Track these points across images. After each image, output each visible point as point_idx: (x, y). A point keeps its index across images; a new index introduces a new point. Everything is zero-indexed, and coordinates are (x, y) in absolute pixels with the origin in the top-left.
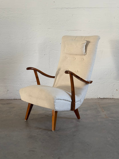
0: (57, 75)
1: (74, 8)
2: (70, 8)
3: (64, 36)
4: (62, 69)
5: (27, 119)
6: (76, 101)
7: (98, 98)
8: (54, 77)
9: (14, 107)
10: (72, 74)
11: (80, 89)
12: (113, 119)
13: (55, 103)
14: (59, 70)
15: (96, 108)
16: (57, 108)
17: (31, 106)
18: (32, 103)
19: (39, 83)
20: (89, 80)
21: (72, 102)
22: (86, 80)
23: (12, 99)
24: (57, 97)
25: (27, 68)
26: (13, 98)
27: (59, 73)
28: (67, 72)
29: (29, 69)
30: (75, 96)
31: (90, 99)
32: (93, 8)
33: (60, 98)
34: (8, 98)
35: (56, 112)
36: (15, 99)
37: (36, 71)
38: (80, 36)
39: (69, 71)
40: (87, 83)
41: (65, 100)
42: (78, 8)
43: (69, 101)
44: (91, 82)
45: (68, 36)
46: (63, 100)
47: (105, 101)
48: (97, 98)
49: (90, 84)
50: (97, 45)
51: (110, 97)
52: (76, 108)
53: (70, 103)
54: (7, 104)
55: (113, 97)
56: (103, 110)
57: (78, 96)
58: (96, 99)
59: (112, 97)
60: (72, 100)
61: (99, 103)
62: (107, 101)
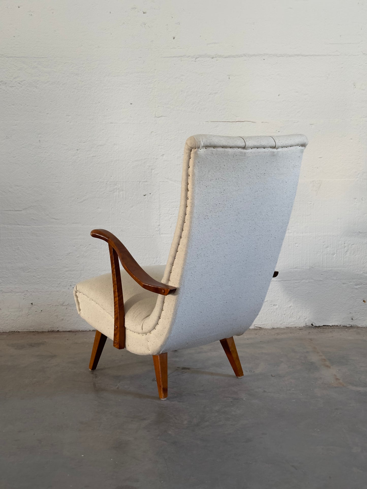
1: (234, 57)
2: (220, 56)
7: (306, 327)
9: (53, 356)
12: (361, 389)
23: (43, 332)
26: (47, 328)
31: (284, 329)
34: (32, 329)
42: (245, 55)
47: (328, 334)
48: (303, 325)
51: (343, 324)
54: (32, 345)
55: (352, 323)
56: (327, 363)
58: (301, 329)
59: (348, 323)
61: (311, 340)
62: (336, 335)
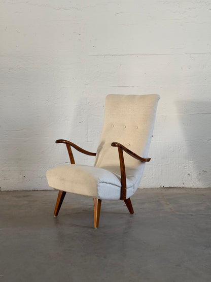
0: (99, 150)
1: (123, 55)
2: (117, 55)
3: (109, 95)
4: (106, 143)
5: (57, 214)
6: (127, 187)
7: (161, 188)
8: (94, 154)
10: (121, 148)
11: (133, 169)
12: (182, 213)
13: (98, 188)
14: (103, 143)
15: (158, 201)
16: (102, 195)
17: (63, 194)
18: (64, 190)
19: (73, 162)
20: (145, 157)
21: (122, 188)
22: (142, 157)
24: (102, 180)
25: (57, 141)
26: (32, 189)
27: (102, 148)
28: (114, 145)
29: (59, 141)
30: (127, 179)
32: (150, 55)
33: (105, 181)
35: (100, 201)
36: (35, 190)
37: (69, 144)
38: (132, 94)
39: (117, 143)
40: (143, 160)
41: (112, 184)
42: (128, 55)
43: (118, 186)
44: (149, 160)
45: (115, 95)
46: (110, 183)
47: (171, 191)
48: (159, 187)
49: (147, 163)
50: (156, 108)
51: (179, 186)
52: (127, 198)
53: (119, 189)
55: (184, 186)
56: (168, 203)
57: (130, 179)
58: (158, 189)
59: (181, 186)
60: (122, 184)
61: (162, 193)
62: (175, 191)
